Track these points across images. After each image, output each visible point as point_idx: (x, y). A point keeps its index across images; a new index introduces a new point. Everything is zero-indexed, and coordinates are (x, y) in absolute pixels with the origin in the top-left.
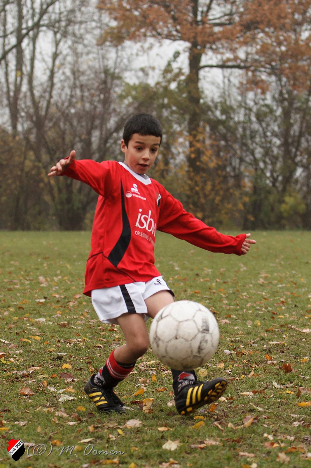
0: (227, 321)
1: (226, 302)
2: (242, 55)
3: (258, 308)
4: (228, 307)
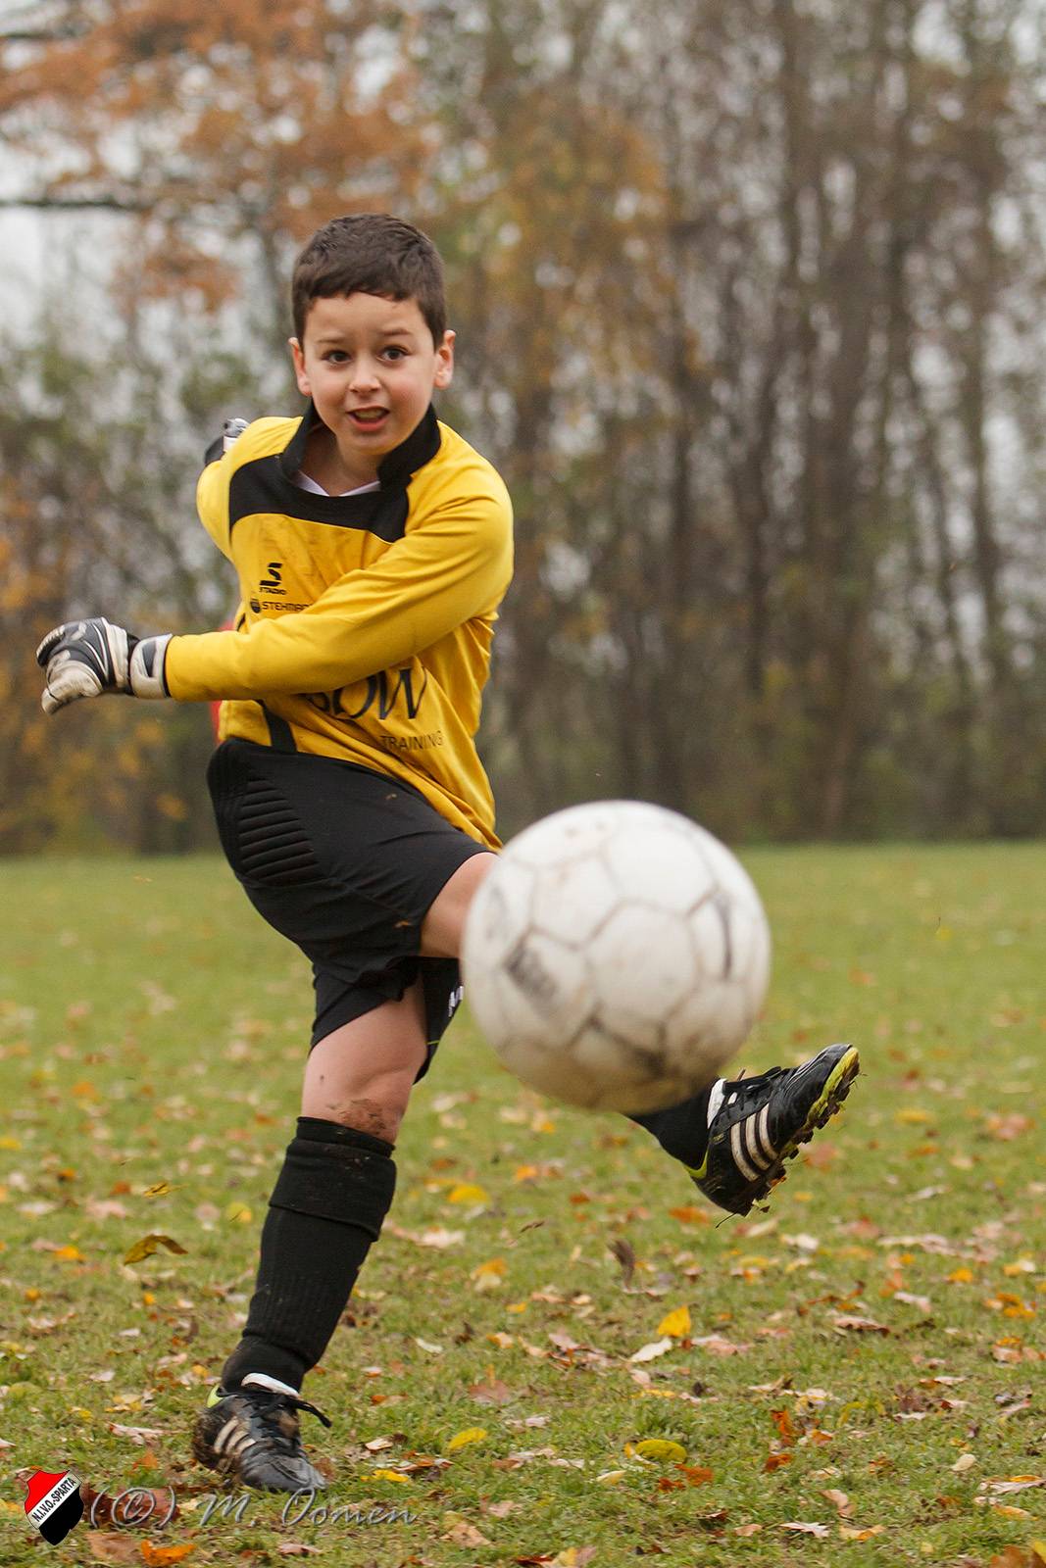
0: (116, 1207)
1: (103, 1133)
2: (121, 155)
3: (235, 1153)
4: (115, 1155)
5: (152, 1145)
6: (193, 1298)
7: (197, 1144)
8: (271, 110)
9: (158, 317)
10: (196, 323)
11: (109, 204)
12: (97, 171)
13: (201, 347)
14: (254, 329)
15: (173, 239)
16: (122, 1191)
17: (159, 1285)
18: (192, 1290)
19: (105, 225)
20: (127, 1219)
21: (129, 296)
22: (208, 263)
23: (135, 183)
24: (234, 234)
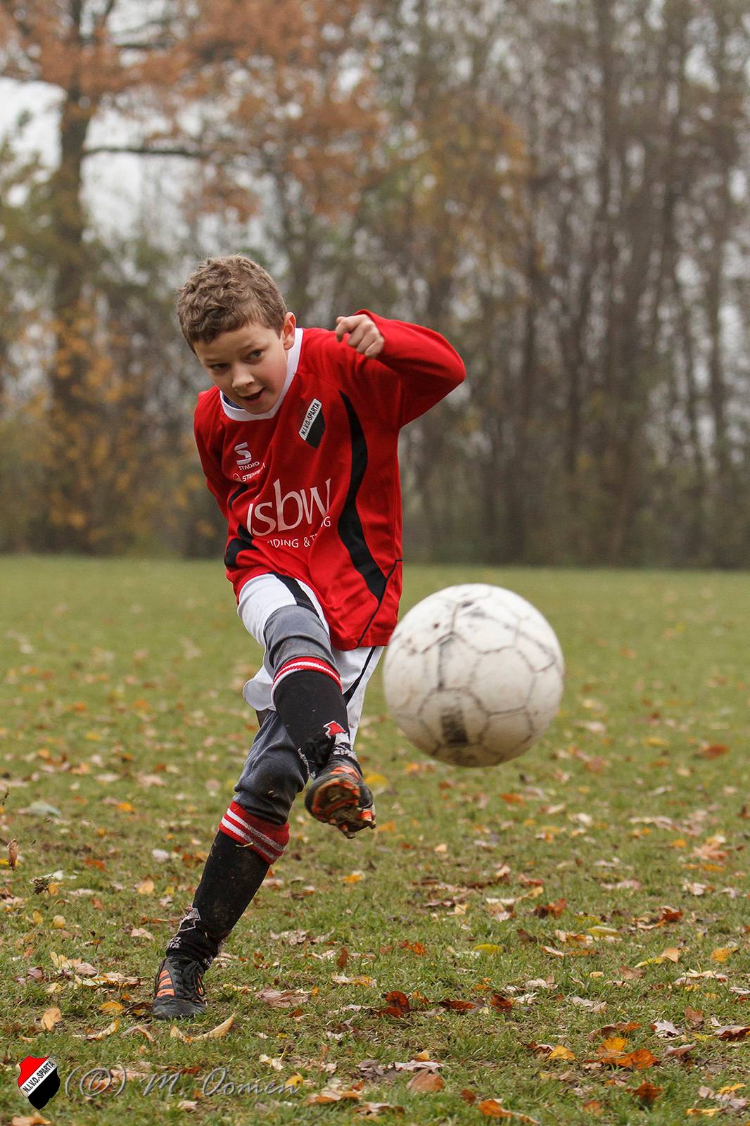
0: (156, 779)
1: (151, 732)
2: (190, 122)
3: (232, 748)
4: (158, 747)
5: (181, 741)
6: (200, 839)
7: (209, 741)
8: (285, 98)
9: (210, 224)
10: (233, 228)
11: (182, 153)
12: (176, 132)
13: (237, 243)
14: (268, 233)
15: (221, 174)
16: (160, 769)
17: (180, 830)
18: (200, 834)
19: (181, 166)
20: (163, 787)
21: (193, 210)
22: (242, 191)
23: (199, 140)
24: (259, 174)
